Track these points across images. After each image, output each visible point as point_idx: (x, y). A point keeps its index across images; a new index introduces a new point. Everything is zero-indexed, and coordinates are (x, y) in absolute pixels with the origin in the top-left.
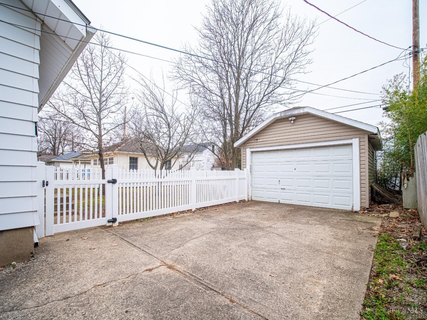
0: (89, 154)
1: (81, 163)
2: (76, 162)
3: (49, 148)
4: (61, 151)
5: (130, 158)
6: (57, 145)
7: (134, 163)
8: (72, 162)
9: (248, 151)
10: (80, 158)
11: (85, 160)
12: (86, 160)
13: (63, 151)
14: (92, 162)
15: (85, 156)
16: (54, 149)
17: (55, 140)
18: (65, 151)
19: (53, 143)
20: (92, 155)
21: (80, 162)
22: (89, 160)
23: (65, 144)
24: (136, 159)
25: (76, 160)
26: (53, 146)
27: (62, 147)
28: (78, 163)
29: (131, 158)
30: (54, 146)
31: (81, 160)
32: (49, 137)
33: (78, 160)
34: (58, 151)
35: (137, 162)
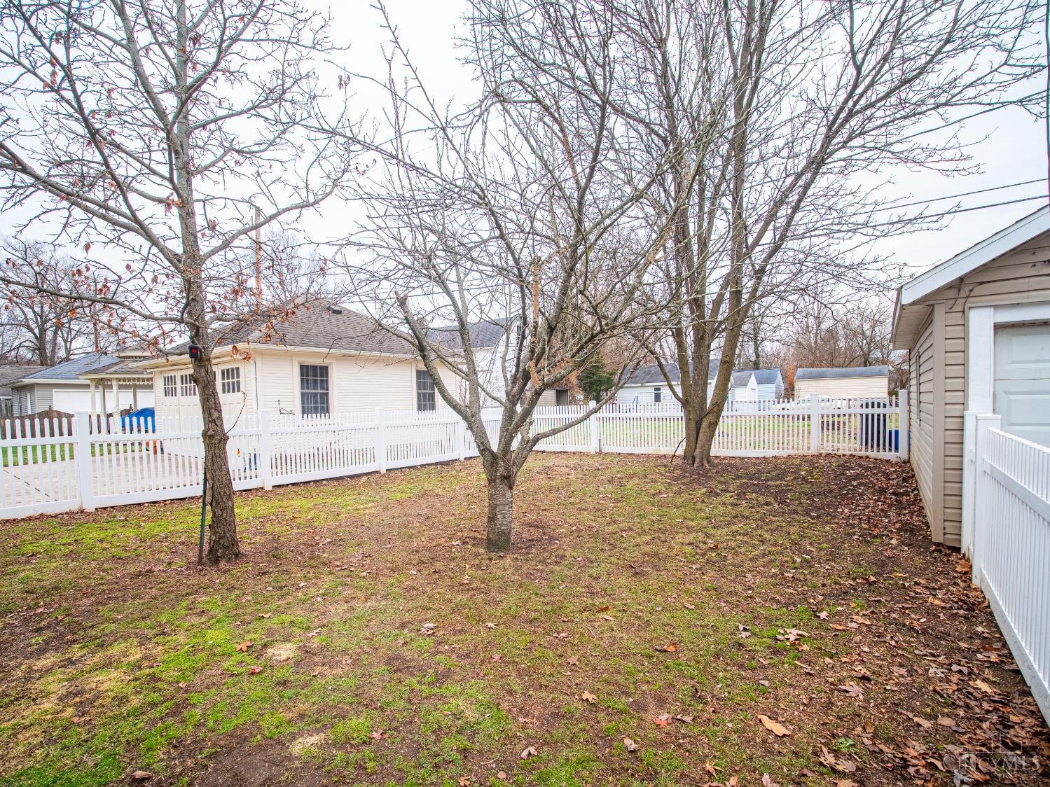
0: (145, 358)
1: (120, 387)
2: (103, 384)
3: (27, 344)
4: (62, 353)
5: (302, 367)
6: (49, 335)
7: (315, 388)
8: (88, 386)
9: (981, 321)
10: (115, 372)
11: (134, 379)
12: (139, 379)
13: (68, 351)
14: (159, 383)
15: (135, 365)
16: (40, 347)
17: (44, 322)
18: (76, 352)
19: (37, 331)
20: (155, 361)
21: (114, 383)
22: (148, 380)
23: (73, 333)
24: (324, 371)
25: (102, 379)
26: (36, 337)
27: (66, 342)
28: (111, 387)
29: (304, 369)
30: (41, 339)
31: (119, 380)
32: (24, 312)
33: (109, 380)
34: (53, 351)
35: (325, 383)
